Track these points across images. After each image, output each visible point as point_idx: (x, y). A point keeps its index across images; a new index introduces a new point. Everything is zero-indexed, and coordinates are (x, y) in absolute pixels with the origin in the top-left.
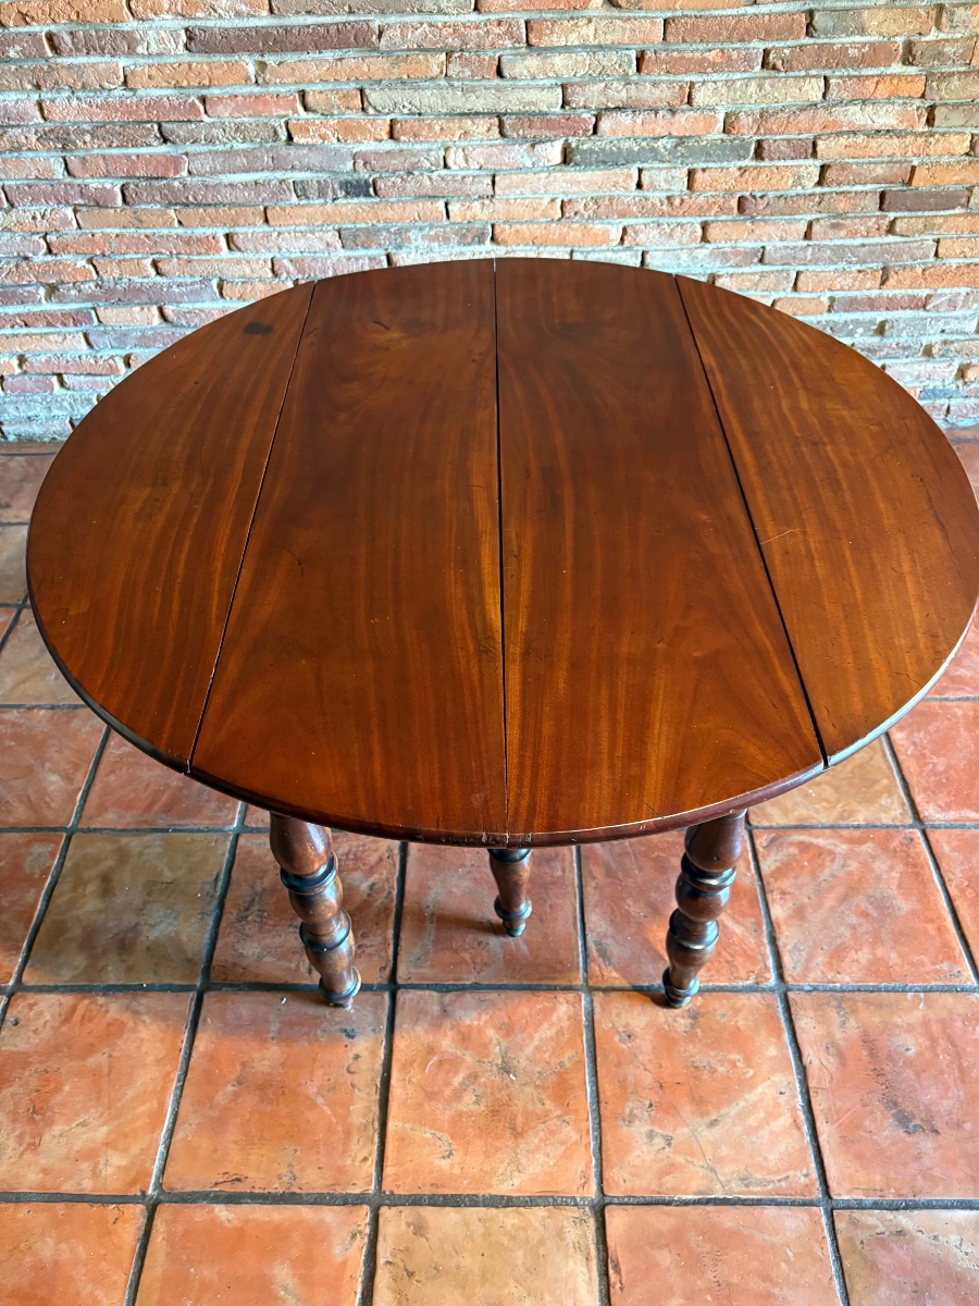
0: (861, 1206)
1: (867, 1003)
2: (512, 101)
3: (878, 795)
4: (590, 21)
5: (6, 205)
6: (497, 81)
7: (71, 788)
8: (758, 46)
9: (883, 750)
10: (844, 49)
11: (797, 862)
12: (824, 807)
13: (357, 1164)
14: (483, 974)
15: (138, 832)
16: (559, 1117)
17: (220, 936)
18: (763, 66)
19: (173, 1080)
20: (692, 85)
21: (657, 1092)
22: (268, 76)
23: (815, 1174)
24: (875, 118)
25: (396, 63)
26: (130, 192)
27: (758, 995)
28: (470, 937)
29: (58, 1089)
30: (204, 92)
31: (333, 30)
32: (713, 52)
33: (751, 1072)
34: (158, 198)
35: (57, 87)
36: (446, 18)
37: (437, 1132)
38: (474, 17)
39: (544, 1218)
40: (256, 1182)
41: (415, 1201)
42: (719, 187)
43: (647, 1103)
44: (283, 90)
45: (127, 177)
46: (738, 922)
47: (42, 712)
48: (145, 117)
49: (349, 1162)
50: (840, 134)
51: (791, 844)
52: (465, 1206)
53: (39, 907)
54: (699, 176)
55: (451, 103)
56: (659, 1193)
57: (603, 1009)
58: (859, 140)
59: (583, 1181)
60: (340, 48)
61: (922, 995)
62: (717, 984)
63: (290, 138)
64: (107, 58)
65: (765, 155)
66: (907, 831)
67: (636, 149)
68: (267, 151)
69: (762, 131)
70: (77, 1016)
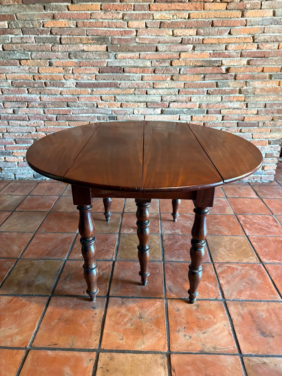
0: (251, 356)
1: (249, 304)
2: (149, 99)
3: (249, 256)
4: (167, 83)
5: (28, 120)
6: (146, 95)
7: (20, 249)
8: (206, 89)
9: (250, 246)
10: (225, 90)
11: (227, 271)
12: (234, 259)
13: (93, 341)
14: (135, 294)
15: (38, 259)
16: (156, 330)
17: (58, 283)
18: (207, 94)
19: (39, 318)
20: (191, 97)
21: (187, 324)
22: (94, 93)
23: (236, 347)
24: (234, 105)
25: (123, 90)
26: (58, 118)
27: (217, 301)
28: (131, 286)
29: (4, 319)
30: (78, 96)
31: (109, 83)
32: (195, 90)
33: (215, 320)
34: (64, 119)
35: (45, 94)
36: (135, 82)
37: (119, 333)
38: (141, 82)
39: (151, 357)
40: (62, 344)
41: (111, 351)
42: (198, 120)
43: (184, 327)
44: (97, 96)
45: (58, 114)
46: (210, 284)
47: (15, 233)
48: (64, 101)
49: (91, 340)
50: (226, 109)
51: (225, 266)
52: (126, 353)
53: (6, 276)
54: (193, 117)
55: (135, 99)
56: (187, 351)
57: (170, 304)
58: (231, 110)
59: (164, 347)
60: (110, 87)
61: (266, 303)
62: (204, 298)
63: (97, 106)
64: (57, 88)
65: (209, 113)
66: (258, 264)
67: (178, 110)
68: (92, 109)
69: (208, 107)
70: (13, 302)
